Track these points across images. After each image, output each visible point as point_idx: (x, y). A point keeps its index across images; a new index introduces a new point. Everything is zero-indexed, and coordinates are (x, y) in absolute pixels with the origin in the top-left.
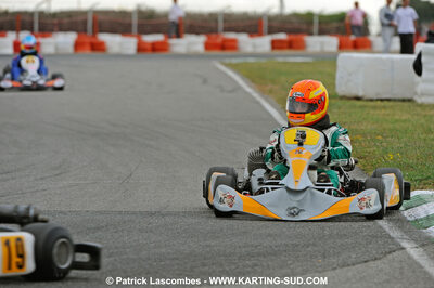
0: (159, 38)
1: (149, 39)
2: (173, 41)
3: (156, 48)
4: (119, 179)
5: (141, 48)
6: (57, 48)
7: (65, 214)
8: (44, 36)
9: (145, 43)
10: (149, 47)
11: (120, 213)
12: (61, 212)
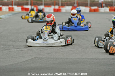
0: (96, 8)
1: (93, 8)
2: (100, 9)
3: (95, 11)
4: (84, 48)
5: (91, 11)
6: (66, 11)
7: (68, 59)
8: (62, 7)
9: (92, 9)
10: (93, 10)
11: (84, 58)
12: (66, 58)
